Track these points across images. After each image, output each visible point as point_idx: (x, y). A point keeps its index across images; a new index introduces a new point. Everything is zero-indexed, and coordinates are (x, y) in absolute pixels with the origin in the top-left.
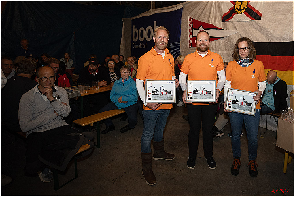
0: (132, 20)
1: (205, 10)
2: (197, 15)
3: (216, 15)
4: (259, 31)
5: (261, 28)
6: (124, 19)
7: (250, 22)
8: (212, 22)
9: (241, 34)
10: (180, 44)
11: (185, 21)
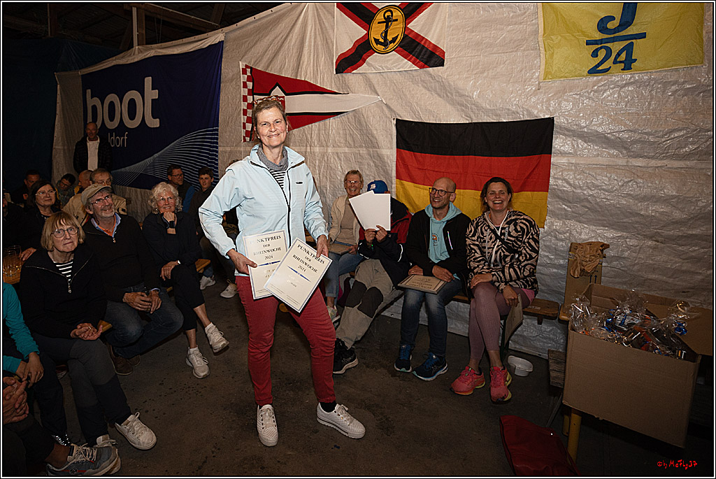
0: (82, 76)
1: (286, 45)
2: (265, 59)
3: (318, 56)
4: (439, 95)
5: (445, 88)
6: (58, 73)
7: (414, 73)
8: (306, 75)
9: (390, 105)
10: (217, 134)
11: (231, 74)
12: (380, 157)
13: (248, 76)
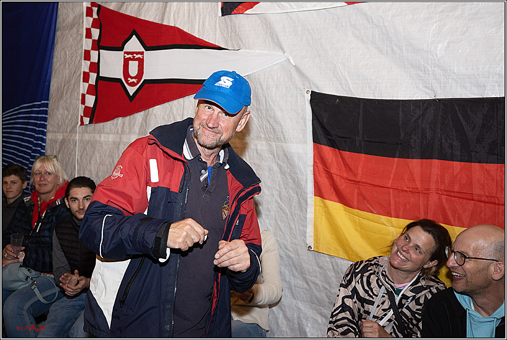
4: (380, 51)
8: (177, 19)
9: (301, 67)
10: (46, 112)
11: (71, 17)
12: (287, 157)
13: (94, 19)
